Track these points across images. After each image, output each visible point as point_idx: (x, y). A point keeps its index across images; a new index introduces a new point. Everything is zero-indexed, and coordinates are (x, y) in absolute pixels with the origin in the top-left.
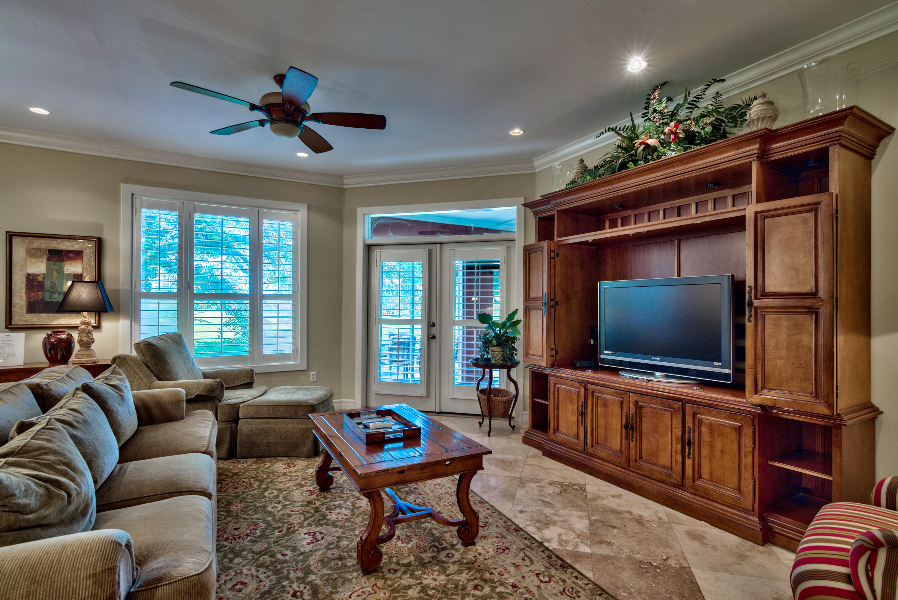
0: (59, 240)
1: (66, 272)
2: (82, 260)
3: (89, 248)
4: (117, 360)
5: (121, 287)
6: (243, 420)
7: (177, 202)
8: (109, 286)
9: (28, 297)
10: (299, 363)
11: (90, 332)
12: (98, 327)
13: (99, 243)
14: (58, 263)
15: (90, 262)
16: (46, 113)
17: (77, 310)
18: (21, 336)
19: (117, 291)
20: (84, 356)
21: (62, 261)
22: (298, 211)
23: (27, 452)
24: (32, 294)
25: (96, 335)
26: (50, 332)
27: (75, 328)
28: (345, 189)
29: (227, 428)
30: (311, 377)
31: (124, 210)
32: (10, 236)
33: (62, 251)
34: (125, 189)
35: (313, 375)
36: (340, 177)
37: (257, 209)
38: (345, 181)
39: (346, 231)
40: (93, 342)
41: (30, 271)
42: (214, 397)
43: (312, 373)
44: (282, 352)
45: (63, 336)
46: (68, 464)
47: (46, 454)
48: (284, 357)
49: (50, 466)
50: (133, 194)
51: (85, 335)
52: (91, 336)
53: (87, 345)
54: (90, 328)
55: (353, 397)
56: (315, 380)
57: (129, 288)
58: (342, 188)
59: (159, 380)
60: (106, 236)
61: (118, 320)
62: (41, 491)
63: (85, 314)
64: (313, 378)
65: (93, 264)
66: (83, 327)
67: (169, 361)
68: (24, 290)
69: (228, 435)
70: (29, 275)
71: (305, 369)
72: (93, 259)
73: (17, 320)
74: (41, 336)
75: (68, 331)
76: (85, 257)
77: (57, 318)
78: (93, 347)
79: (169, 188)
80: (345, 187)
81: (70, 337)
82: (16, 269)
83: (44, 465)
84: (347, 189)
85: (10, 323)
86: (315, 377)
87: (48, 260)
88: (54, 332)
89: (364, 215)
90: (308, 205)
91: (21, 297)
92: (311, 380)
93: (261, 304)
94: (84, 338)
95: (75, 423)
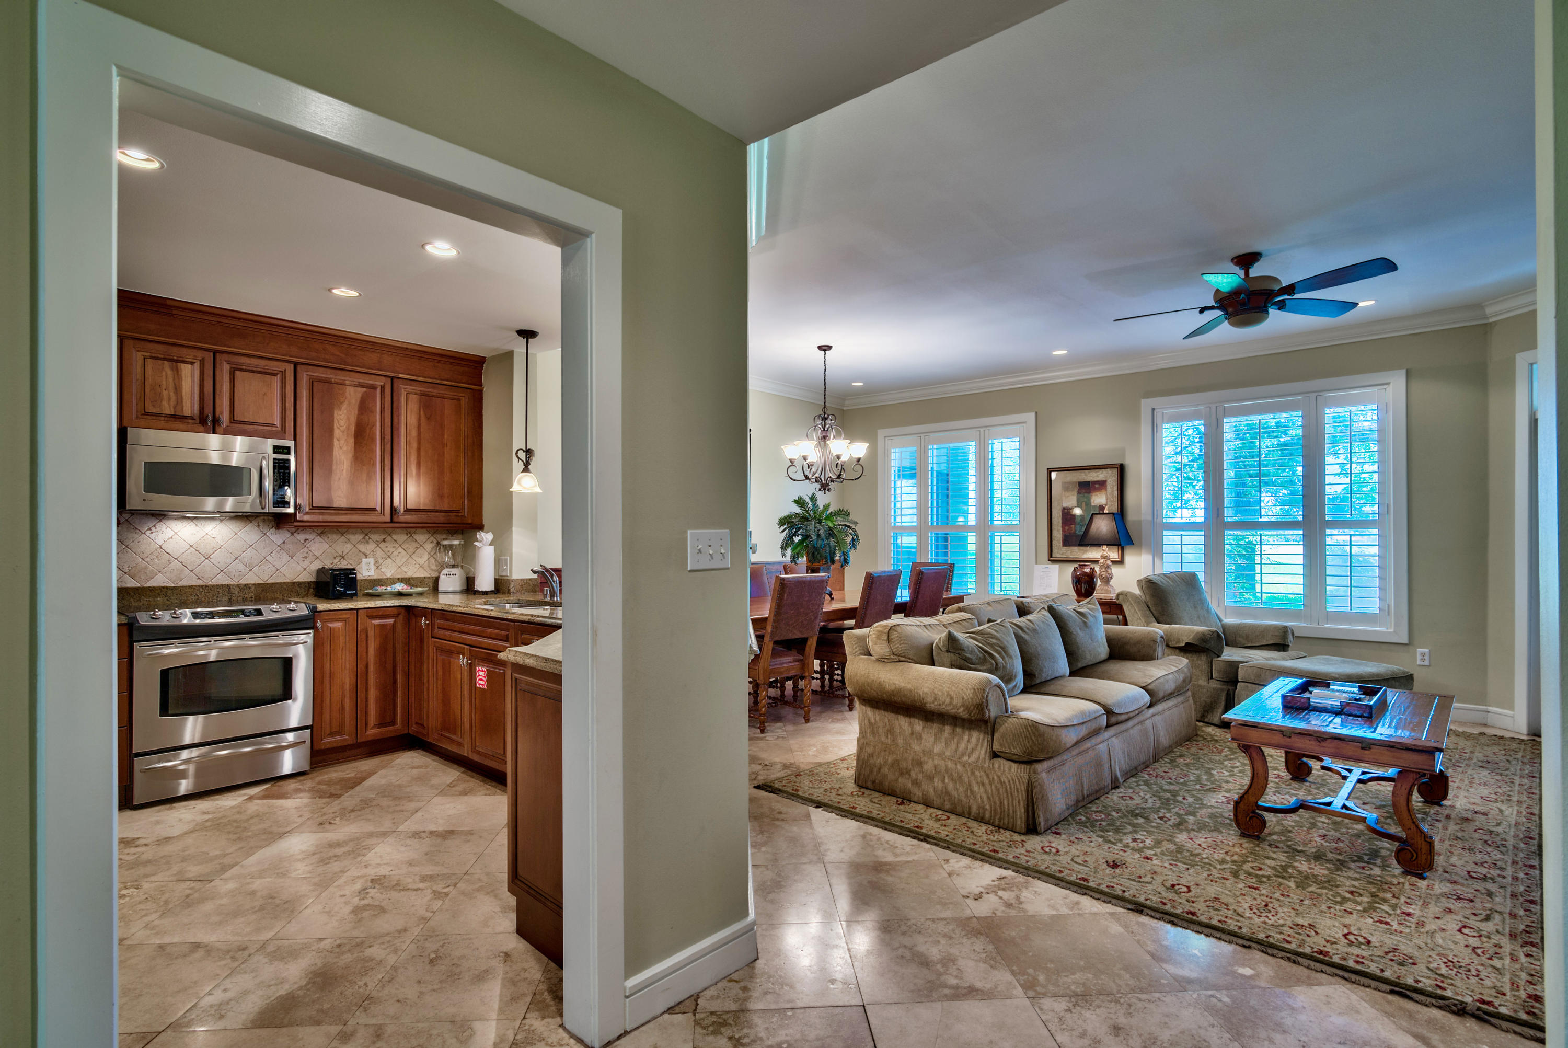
0: (1087, 471)
1: (1093, 504)
2: (1106, 490)
3: (1111, 477)
4: (1120, 596)
5: (1143, 518)
6: (1242, 684)
7: (1201, 408)
8: (1131, 516)
9: (1064, 531)
10: (1392, 630)
11: (1108, 567)
12: (1121, 562)
13: (1122, 469)
14: (1086, 495)
15: (1113, 491)
16: (1065, 352)
17: (1097, 544)
18: (1056, 567)
19: (1140, 522)
20: (1103, 592)
21: (1090, 493)
22: (1388, 384)
23: (982, 634)
24: (1067, 528)
25: (1115, 570)
26: (1076, 565)
27: (1096, 562)
28: (1491, 323)
29: (1222, 690)
30: (1419, 657)
31: (1145, 429)
32: (1050, 471)
33: (1089, 482)
34: (1146, 404)
35: (1423, 654)
36: (1476, 306)
37: (1313, 396)
38: (1489, 311)
39: (1495, 402)
40: (1111, 578)
41: (1065, 505)
42: (1208, 649)
43: (1420, 650)
44: (1358, 610)
45: (1087, 570)
46: (1004, 648)
47: (992, 638)
48: (1366, 618)
49: (992, 645)
50: (1153, 409)
51: (1104, 569)
52: (1109, 571)
53: (1107, 580)
54: (1109, 562)
55: (1511, 708)
56: (1427, 663)
57: (1150, 518)
58: (1485, 324)
59: (1158, 623)
60: (1129, 462)
61: (1141, 555)
62: (981, 655)
63: (1105, 547)
64: (1423, 660)
65: (1116, 493)
66: (1102, 561)
67: (1172, 603)
68: (1061, 524)
69: (1223, 698)
70: (1064, 509)
71: (1406, 641)
72: (1115, 488)
73: (1057, 554)
74: (1070, 568)
75: (1092, 566)
76: (1108, 487)
77: (1086, 551)
78: (1112, 582)
79: (1192, 392)
80: (1491, 320)
81: (1092, 569)
82: (1054, 504)
83: (989, 644)
84: (1496, 322)
85: (1051, 557)
86: (1427, 657)
87: (1079, 493)
88: (1080, 565)
89: (1532, 364)
90: (1408, 371)
91: (1059, 531)
92: (1419, 662)
93: (1323, 536)
94: (1103, 573)
95: (1025, 629)
